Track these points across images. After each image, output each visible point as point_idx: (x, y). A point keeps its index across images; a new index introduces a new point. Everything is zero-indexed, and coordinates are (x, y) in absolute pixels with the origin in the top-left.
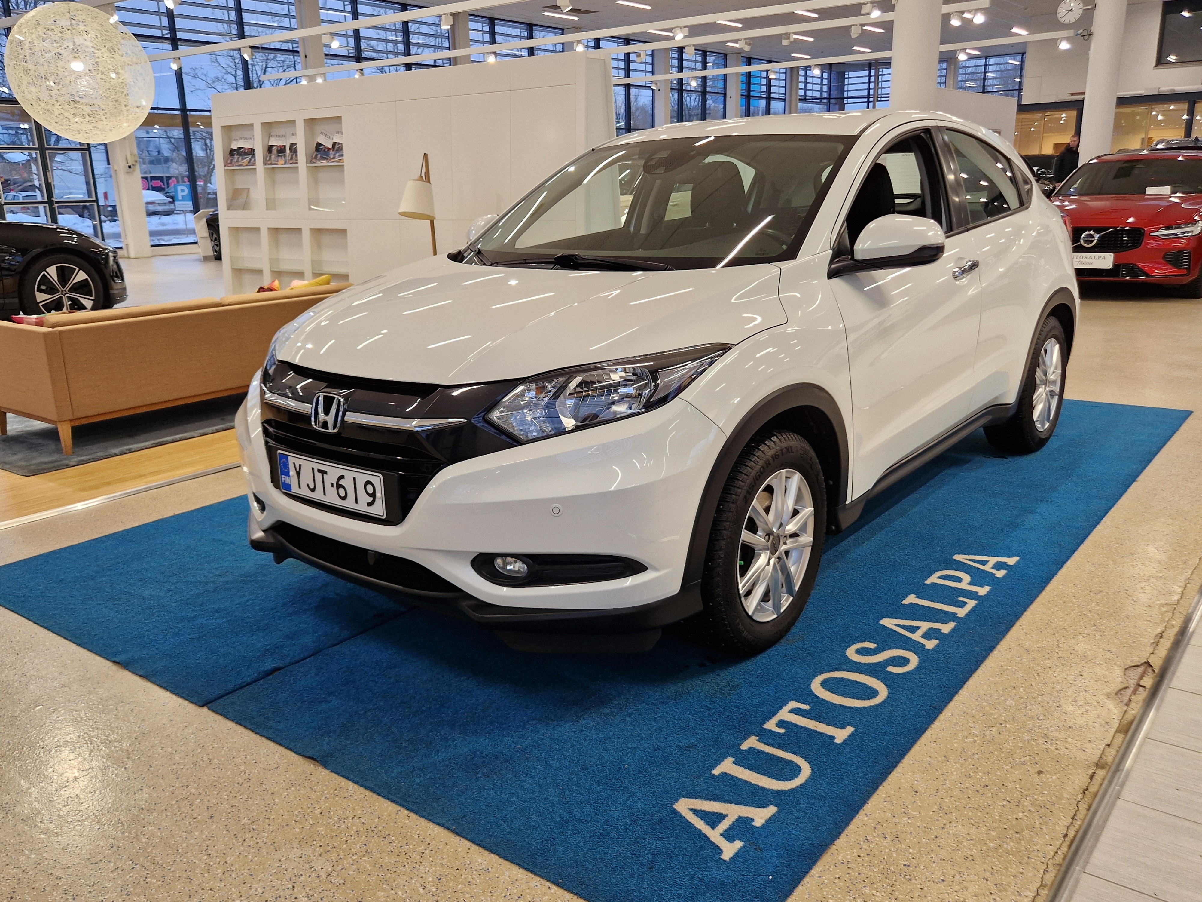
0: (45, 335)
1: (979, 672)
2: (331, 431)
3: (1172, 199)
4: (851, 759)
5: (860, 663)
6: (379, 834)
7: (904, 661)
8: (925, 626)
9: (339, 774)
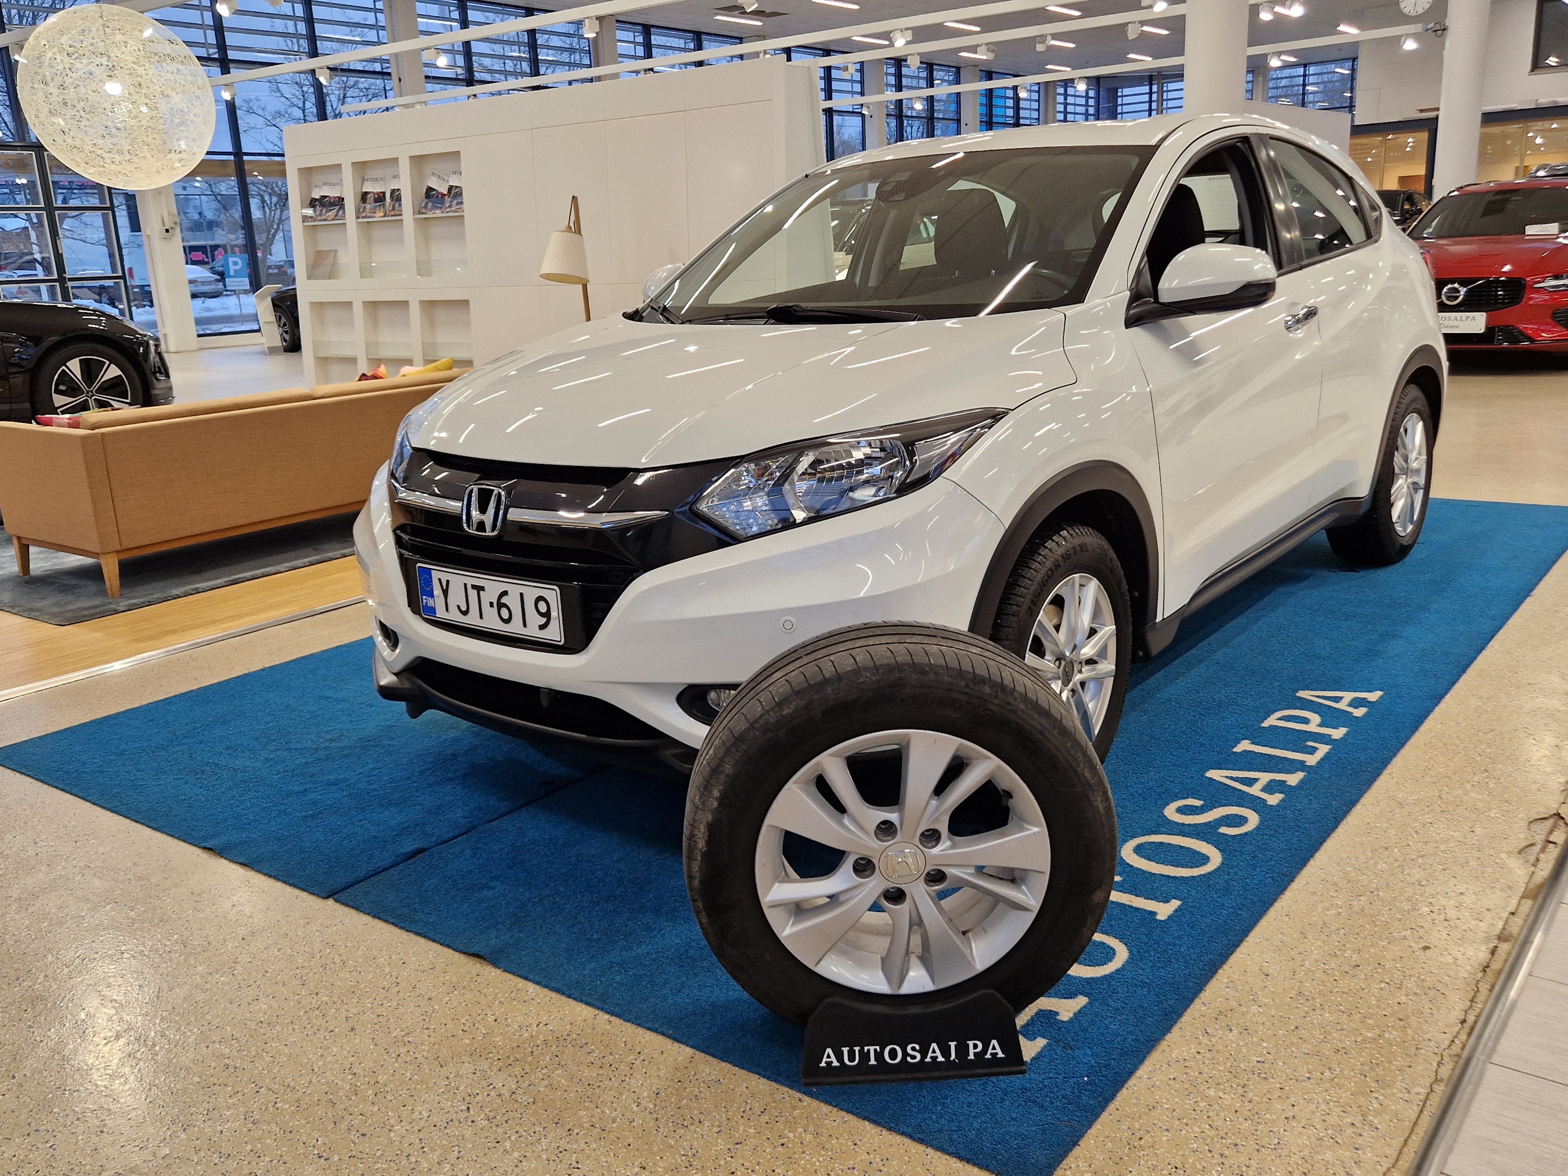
0: (83, 438)
1: (1340, 831)
2: (489, 533)
3: (1560, 240)
4: (1180, 937)
5: (1183, 824)
6: (574, 1043)
7: (1241, 820)
8: (1265, 777)
9: (514, 974)
